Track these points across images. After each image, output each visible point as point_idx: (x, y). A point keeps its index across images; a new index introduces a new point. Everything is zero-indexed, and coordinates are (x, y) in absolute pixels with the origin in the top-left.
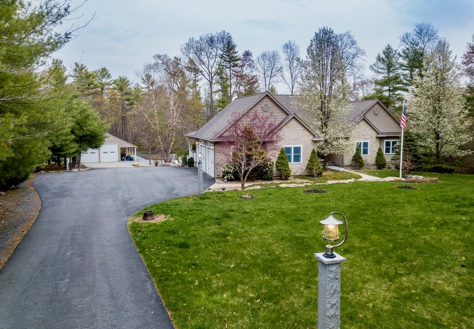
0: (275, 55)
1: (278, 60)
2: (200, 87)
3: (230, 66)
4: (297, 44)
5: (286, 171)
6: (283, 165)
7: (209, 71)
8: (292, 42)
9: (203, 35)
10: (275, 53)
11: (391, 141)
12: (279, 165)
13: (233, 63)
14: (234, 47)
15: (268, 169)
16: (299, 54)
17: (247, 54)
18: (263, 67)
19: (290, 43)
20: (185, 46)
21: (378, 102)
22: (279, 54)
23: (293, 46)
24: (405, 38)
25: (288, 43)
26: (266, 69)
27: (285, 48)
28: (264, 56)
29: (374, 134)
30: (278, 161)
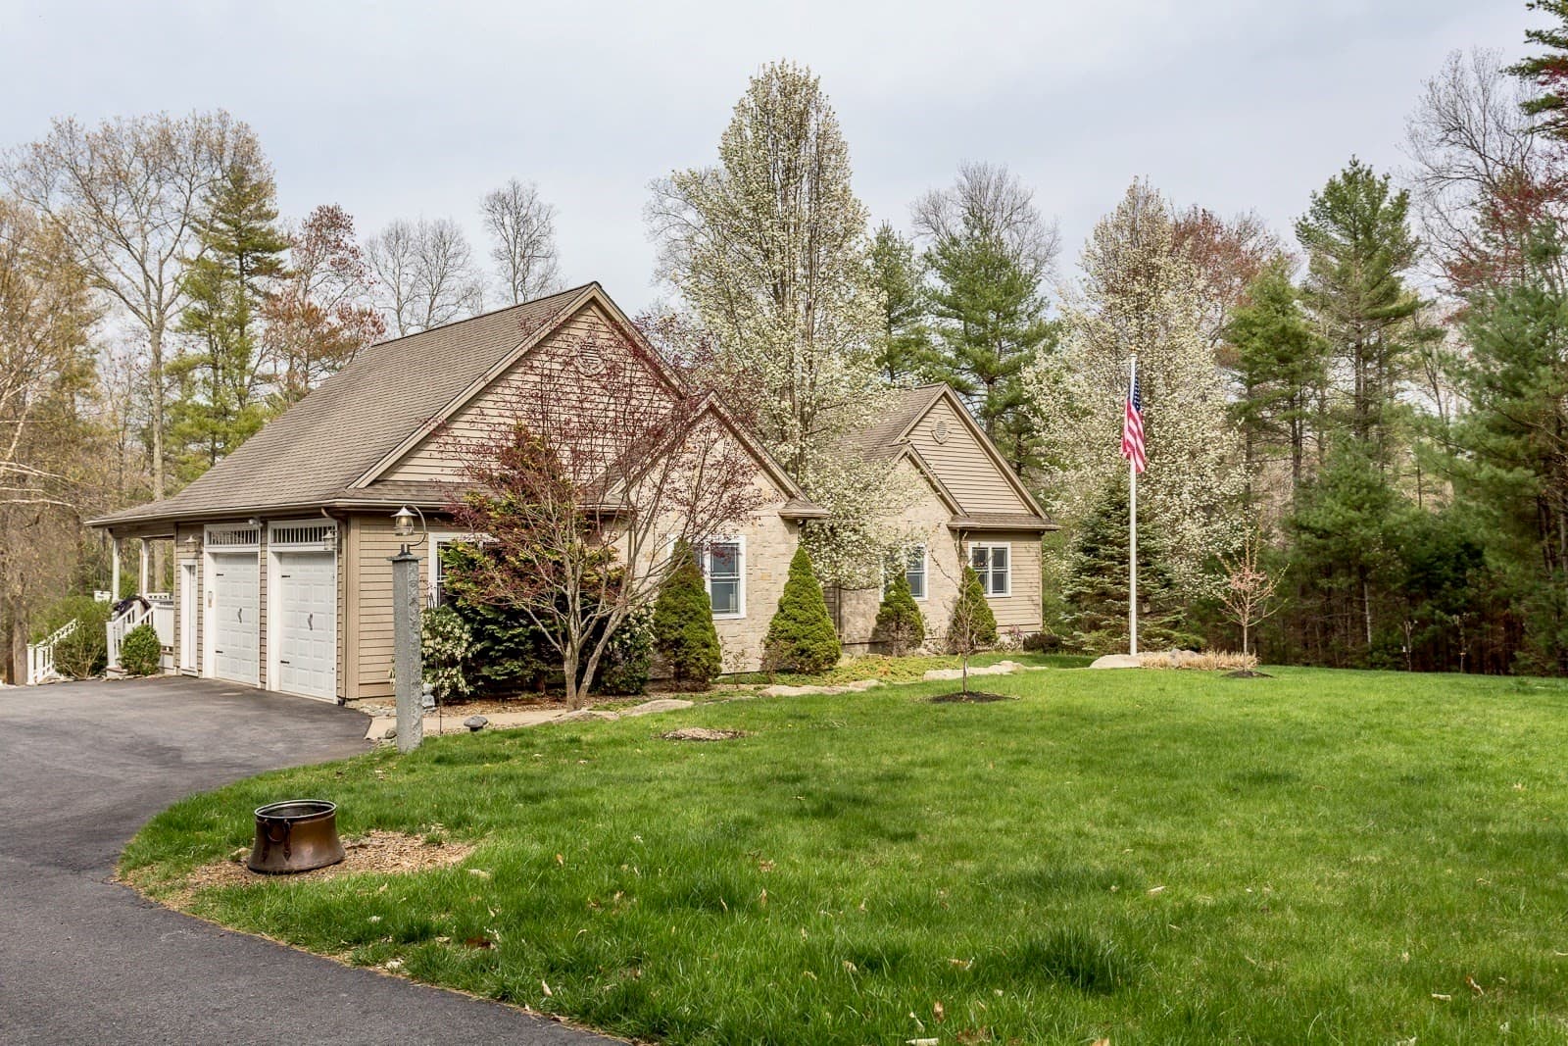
0: (448, 238)
1: (460, 260)
2: (94, 352)
3: (242, 269)
4: (542, 198)
5: (707, 646)
6: (691, 618)
7: (148, 277)
8: (525, 186)
9: (118, 119)
10: (445, 232)
11: (990, 545)
12: (673, 619)
13: (257, 259)
14: (261, 190)
15: (632, 636)
16: (552, 236)
17: (330, 221)
18: (392, 282)
19: (516, 190)
20: (28, 154)
21: (945, 394)
22: (461, 236)
23: (526, 204)
24: (931, 214)
25: (506, 189)
26: (405, 290)
27: (492, 210)
28: (396, 238)
29: (945, 516)
30: (669, 600)
